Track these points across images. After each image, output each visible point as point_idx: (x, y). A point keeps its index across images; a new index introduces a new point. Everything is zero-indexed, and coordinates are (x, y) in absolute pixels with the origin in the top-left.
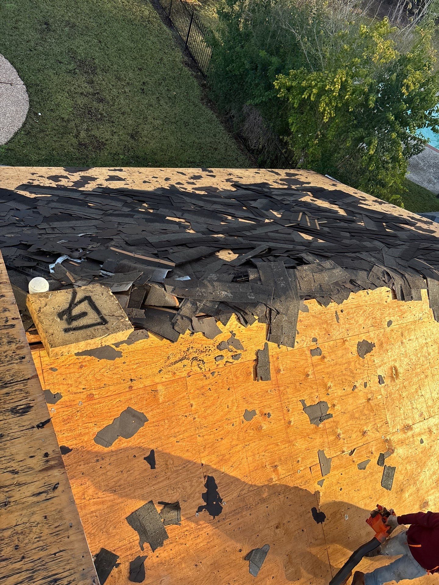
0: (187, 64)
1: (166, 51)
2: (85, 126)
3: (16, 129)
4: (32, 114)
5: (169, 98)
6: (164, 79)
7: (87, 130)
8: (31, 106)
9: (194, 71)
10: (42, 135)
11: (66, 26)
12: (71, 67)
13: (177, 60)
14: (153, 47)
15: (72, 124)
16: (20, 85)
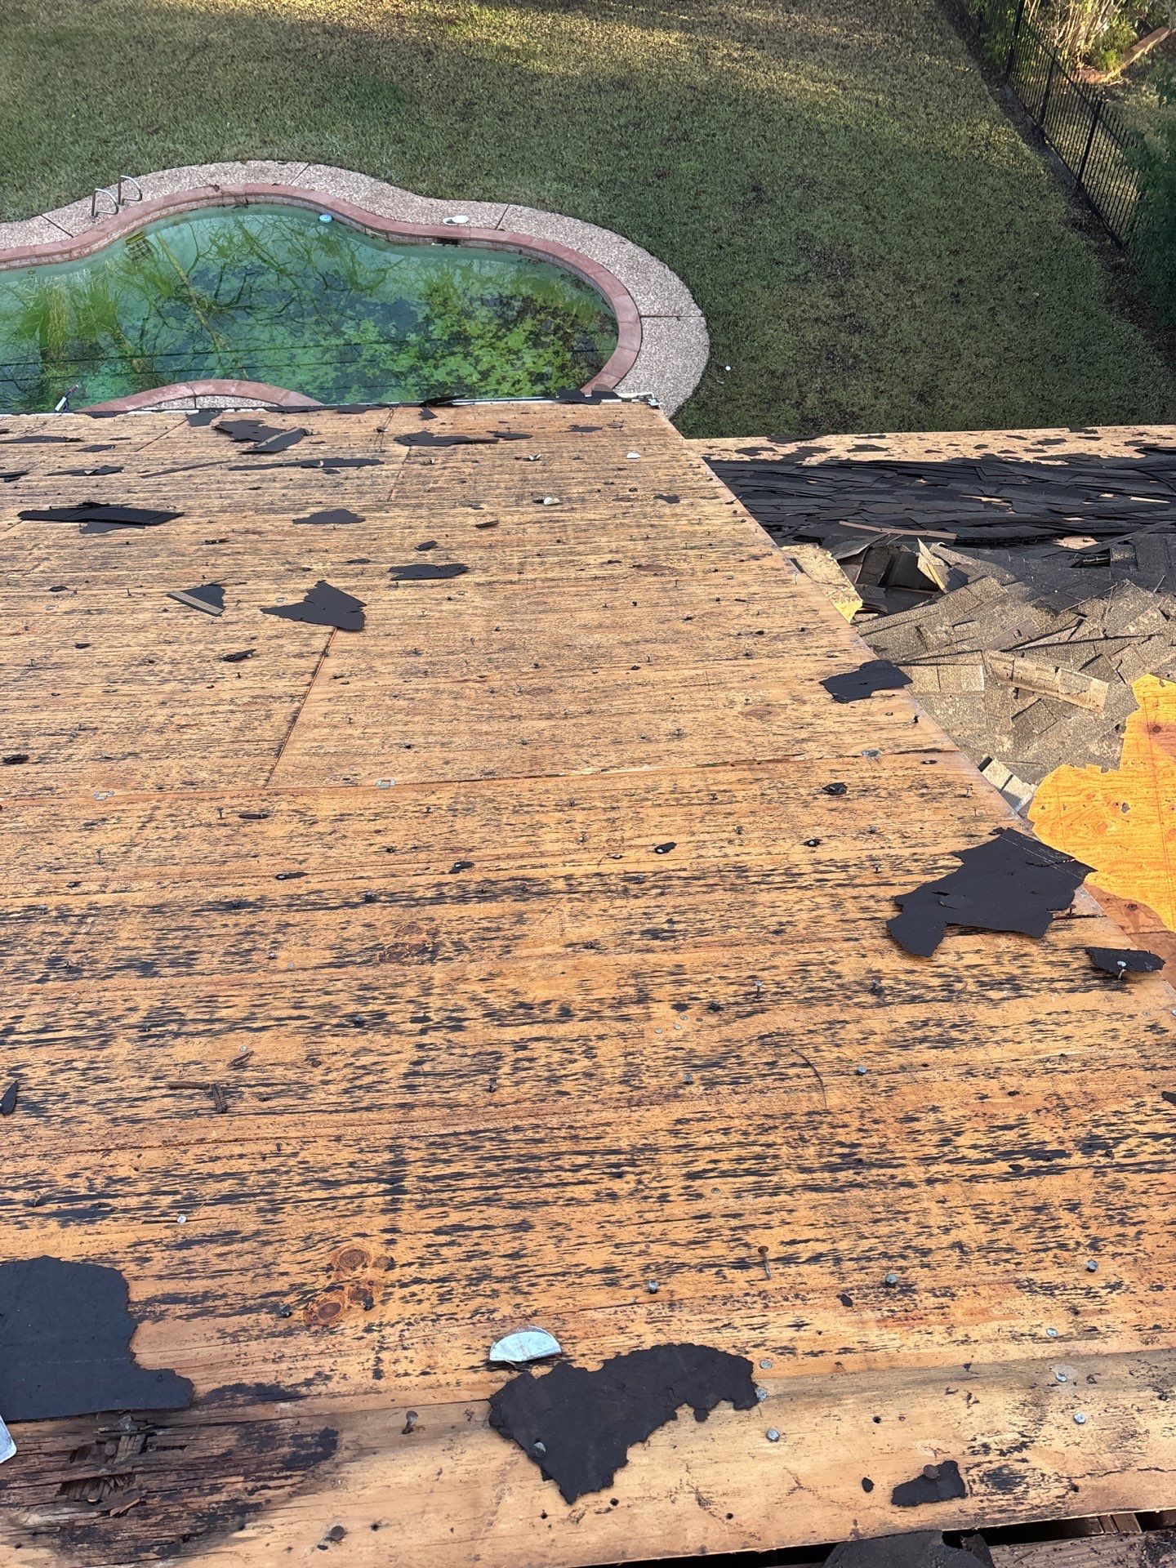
0: (1076, 225)
1: (1026, 204)
2: (818, 384)
3: (681, 400)
4: (714, 370)
5: (1022, 306)
6: (1013, 267)
7: (823, 390)
8: (712, 354)
9: (1095, 239)
10: (729, 406)
11: (796, 186)
12: (798, 270)
13: (1051, 218)
14: (991, 202)
15: (792, 382)
16: (696, 316)
